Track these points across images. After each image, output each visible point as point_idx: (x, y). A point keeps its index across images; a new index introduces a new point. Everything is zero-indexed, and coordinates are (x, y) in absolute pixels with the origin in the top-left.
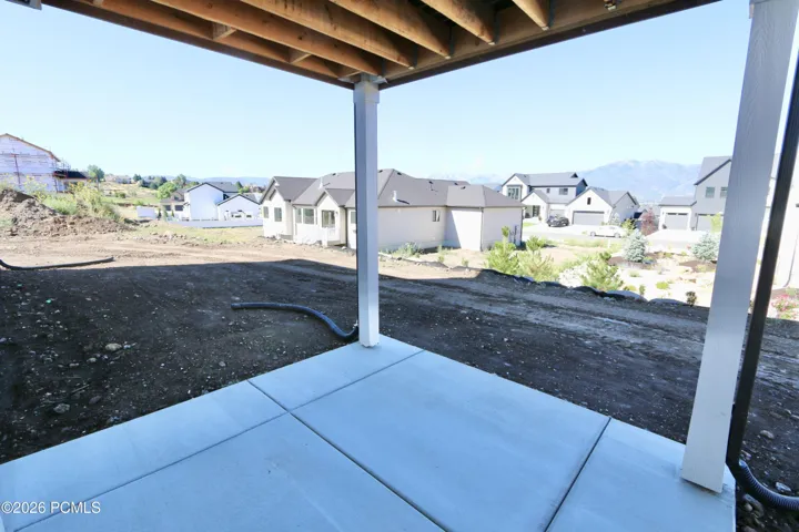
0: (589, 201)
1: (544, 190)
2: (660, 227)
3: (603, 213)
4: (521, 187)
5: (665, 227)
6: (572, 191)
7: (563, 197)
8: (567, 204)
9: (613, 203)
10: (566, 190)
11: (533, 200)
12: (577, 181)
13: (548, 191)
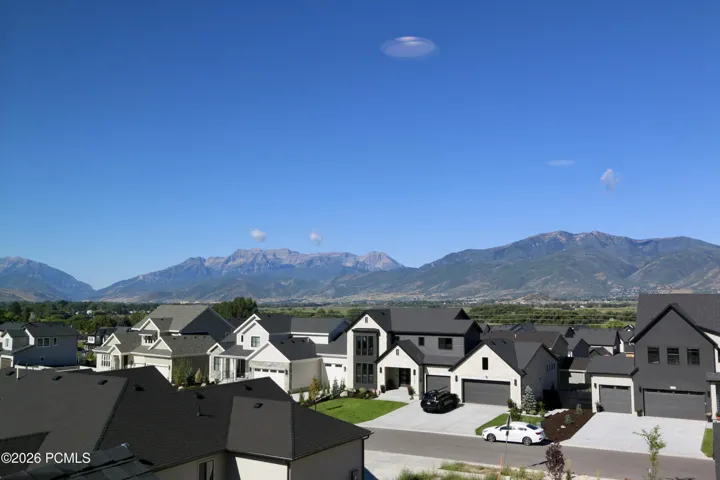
0: (485, 364)
1: (415, 339)
2: (594, 410)
3: (508, 383)
4: (377, 333)
5: (600, 409)
6: (458, 343)
7: (445, 353)
8: (452, 368)
9: (521, 367)
10: (449, 342)
11: (399, 359)
12: (464, 326)
13: (421, 342)
